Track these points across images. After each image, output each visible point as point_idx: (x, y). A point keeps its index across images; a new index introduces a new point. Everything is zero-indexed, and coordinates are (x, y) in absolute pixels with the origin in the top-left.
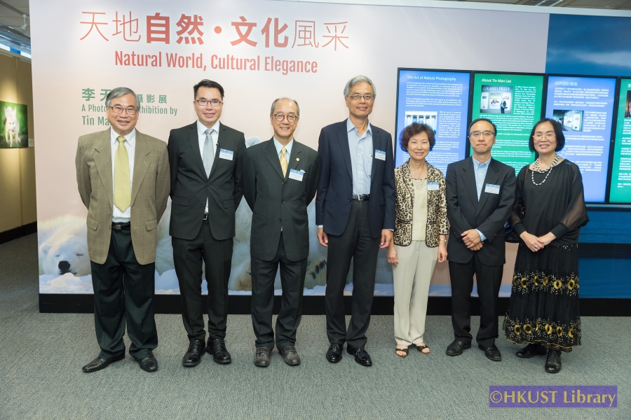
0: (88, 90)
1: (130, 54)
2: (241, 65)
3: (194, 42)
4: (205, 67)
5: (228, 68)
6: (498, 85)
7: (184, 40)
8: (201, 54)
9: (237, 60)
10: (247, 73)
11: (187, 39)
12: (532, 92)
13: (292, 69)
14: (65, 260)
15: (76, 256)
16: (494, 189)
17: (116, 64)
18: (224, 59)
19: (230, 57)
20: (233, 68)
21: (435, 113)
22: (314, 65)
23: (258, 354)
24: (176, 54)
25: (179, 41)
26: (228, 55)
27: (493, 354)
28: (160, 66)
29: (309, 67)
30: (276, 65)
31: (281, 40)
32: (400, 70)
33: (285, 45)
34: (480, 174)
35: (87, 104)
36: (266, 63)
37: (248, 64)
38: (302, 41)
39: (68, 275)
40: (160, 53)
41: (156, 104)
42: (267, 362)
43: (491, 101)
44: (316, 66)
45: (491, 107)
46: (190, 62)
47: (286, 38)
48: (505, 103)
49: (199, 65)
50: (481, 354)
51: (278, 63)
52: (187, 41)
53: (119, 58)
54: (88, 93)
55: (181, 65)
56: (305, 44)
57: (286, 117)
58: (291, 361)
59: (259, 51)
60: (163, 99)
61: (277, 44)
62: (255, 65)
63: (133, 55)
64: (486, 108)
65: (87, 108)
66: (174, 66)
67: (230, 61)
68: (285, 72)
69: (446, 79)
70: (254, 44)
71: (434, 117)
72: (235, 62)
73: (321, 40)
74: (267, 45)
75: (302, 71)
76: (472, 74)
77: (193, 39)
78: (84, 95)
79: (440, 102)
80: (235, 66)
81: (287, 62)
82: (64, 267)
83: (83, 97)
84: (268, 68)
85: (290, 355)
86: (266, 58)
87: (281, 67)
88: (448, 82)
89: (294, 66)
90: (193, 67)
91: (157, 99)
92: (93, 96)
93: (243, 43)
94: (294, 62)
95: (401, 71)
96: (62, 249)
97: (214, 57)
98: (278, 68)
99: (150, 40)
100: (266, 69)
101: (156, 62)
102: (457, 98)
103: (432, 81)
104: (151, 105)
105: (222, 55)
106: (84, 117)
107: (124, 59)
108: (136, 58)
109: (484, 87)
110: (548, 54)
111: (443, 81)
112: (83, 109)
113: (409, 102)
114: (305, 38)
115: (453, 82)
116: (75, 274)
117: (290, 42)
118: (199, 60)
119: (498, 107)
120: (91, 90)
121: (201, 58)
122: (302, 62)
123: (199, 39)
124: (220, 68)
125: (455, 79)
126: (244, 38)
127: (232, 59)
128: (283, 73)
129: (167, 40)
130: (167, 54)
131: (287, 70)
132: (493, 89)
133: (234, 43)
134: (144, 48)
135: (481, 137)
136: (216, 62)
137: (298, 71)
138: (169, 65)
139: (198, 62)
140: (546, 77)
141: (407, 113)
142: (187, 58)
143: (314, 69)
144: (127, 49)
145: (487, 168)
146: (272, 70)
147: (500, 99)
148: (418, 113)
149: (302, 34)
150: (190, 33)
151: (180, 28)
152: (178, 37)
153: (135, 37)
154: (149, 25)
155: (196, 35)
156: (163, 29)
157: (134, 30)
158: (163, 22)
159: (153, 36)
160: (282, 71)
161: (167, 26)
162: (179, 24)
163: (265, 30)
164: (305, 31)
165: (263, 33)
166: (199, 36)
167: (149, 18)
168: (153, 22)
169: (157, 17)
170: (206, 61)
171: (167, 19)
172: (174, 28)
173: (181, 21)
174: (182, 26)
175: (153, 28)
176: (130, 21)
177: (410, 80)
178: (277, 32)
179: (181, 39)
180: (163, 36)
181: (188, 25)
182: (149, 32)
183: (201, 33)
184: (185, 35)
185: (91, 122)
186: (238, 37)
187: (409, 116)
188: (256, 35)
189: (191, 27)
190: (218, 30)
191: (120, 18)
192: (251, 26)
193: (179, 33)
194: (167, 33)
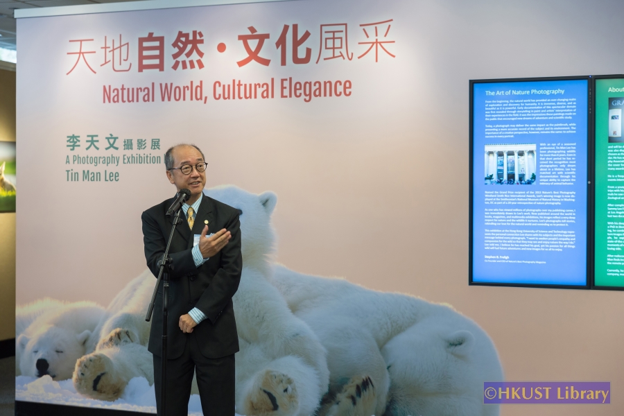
0: (73, 137)
1: (120, 88)
2: (250, 92)
3: (192, 66)
4: (206, 98)
5: (234, 98)
7: (180, 65)
8: (201, 82)
9: (245, 85)
10: (258, 103)
11: (184, 63)
13: (317, 93)
14: (44, 358)
15: (55, 353)
17: (104, 102)
18: (229, 86)
19: (237, 83)
20: (240, 98)
21: (533, 147)
22: (348, 85)
24: (172, 84)
25: (175, 67)
26: (234, 81)
28: (153, 100)
29: (340, 89)
30: (296, 89)
31: (302, 54)
32: (472, 83)
33: (306, 60)
35: (71, 154)
36: (283, 88)
37: (260, 91)
38: (329, 53)
39: (47, 378)
40: (153, 84)
41: (148, 150)
44: (350, 87)
46: (188, 93)
47: (309, 51)
49: (199, 97)
51: (298, 86)
52: (185, 67)
53: (107, 94)
54: (73, 141)
55: (177, 97)
56: (334, 57)
57: (194, 167)
59: (274, 72)
60: (156, 144)
61: (296, 60)
62: (268, 92)
64: (619, 134)
65: (71, 159)
66: (169, 99)
67: (236, 88)
68: (307, 98)
69: (547, 92)
70: (266, 62)
71: (531, 152)
72: (242, 88)
73: (356, 50)
74: (284, 63)
75: (331, 95)
76: (592, 81)
77: (191, 62)
78: (69, 144)
79: (540, 129)
80: (242, 95)
81: (310, 83)
82: (43, 367)
83: (68, 146)
84: (284, 95)
86: (283, 80)
87: (302, 91)
88: (552, 96)
89: (320, 88)
90: (192, 99)
91: (149, 144)
92: (78, 143)
93: (253, 61)
94: (320, 83)
95: (476, 86)
96: (41, 343)
97: (217, 85)
98: (298, 92)
99: (142, 67)
100: (283, 96)
101: (149, 96)
102: (568, 121)
103: (525, 97)
104: (141, 152)
105: (227, 81)
106: (68, 171)
107: (112, 95)
108: (125, 92)
109: (613, 101)
111: (544, 96)
112: (68, 162)
113: (490, 131)
114: (334, 48)
115: (559, 96)
116: (54, 377)
117: (314, 56)
118: (199, 89)
120: (76, 137)
121: (201, 87)
122: (330, 82)
123: (199, 62)
124: (225, 98)
125: (563, 92)
126: (253, 55)
127: (239, 85)
128: (305, 100)
129: (161, 67)
130: (161, 85)
131: (310, 95)
133: (241, 64)
134: (136, 79)
136: (219, 90)
137: (325, 95)
138: (163, 99)
139: (196, 92)
141: (488, 148)
142: (184, 88)
143: (348, 91)
144: (116, 81)
146: (290, 96)
148: (505, 148)
149: (330, 43)
150: (188, 55)
151: (176, 50)
152: (174, 62)
153: (125, 65)
154: (141, 49)
155: (195, 57)
156: (157, 52)
157: (124, 56)
158: (157, 44)
159: (145, 62)
160: (303, 96)
161: (161, 48)
162: (175, 45)
163: (281, 42)
164: (334, 38)
165: (278, 47)
166: (199, 58)
167: (141, 40)
168: (145, 44)
169: (151, 38)
170: (208, 91)
171: (161, 39)
172: (169, 50)
173: (178, 40)
174: (179, 47)
175: (145, 53)
176: (120, 47)
177: (491, 98)
178: (296, 43)
179: (177, 63)
180: (157, 62)
181: (185, 45)
182: (141, 58)
183: (201, 54)
184: (182, 58)
185: (75, 177)
186: (246, 55)
187: (491, 153)
188: (269, 50)
189: (189, 46)
190: (222, 48)
191: (109, 44)
192: (262, 38)
193: (175, 56)
194: (161, 57)
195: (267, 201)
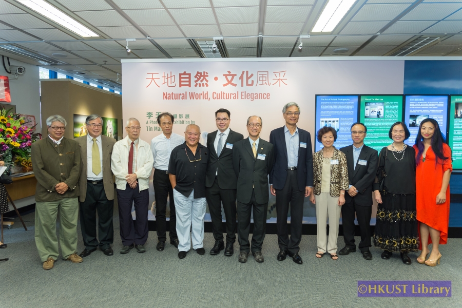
1: (171, 93)
2: (228, 97)
3: (203, 86)
4: (209, 98)
5: (221, 99)
6: (375, 102)
8: (207, 92)
11: (200, 84)
12: (396, 105)
13: (256, 98)
16: (363, 163)
17: (164, 99)
18: (219, 94)
19: (223, 93)
20: (224, 99)
21: (338, 119)
22: (268, 95)
23: (241, 255)
24: (194, 93)
25: (196, 86)
26: (221, 92)
27: (368, 256)
28: (186, 99)
29: (265, 96)
30: (247, 96)
31: (250, 82)
32: (316, 95)
33: (252, 85)
34: (356, 154)
35: (149, 120)
36: (242, 95)
37: (232, 96)
38: (261, 83)
40: (186, 92)
41: (184, 119)
42: (245, 260)
43: (371, 111)
45: (371, 115)
46: (202, 96)
47: (253, 81)
48: (379, 112)
49: (206, 98)
50: (361, 255)
52: (200, 86)
53: (165, 96)
54: (150, 115)
55: (197, 98)
56: (263, 84)
57: (255, 125)
58: (258, 259)
59: (239, 89)
60: (187, 116)
61: (248, 85)
62: (236, 97)
63: (172, 94)
64: (368, 115)
65: (149, 122)
66: (193, 98)
67: (222, 95)
70: (235, 85)
71: (337, 121)
72: (225, 95)
73: (272, 82)
74: (242, 85)
75: (261, 99)
76: (359, 96)
77: (203, 84)
78: (147, 116)
79: (340, 113)
80: (225, 97)
81: (253, 94)
85: (258, 256)
86: (242, 92)
87: (250, 97)
88: (345, 101)
89: (257, 96)
90: (203, 99)
91: (184, 116)
92: (152, 116)
93: (230, 85)
94: (257, 94)
95: (318, 97)
97: (214, 93)
99: (181, 86)
100: (242, 98)
101: (184, 97)
102: (351, 110)
103: (336, 101)
104: (181, 120)
105: (218, 92)
107: (168, 96)
108: (174, 95)
109: (366, 104)
110: (405, 83)
111: (342, 101)
112: (147, 123)
113: (322, 113)
114: (263, 81)
117: (255, 83)
119: (375, 114)
120: (151, 113)
121: (207, 94)
122: (261, 94)
123: (206, 84)
124: (217, 99)
125: (349, 100)
126: (230, 82)
127: (224, 94)
129: (189, 85)
130: (190, 93)
131: (253, 98)
132: (372, 104)
133: (224, 85)
134: (178, 90)
135: (357, 135)
136: (215, 96)
137: (259, 99)
138: (191, 99)
139: (205, 96)
140: (404, 96)
141: (321, 119)
142: (200, 94)
143: (268, 97)
144: (169, 91)
145: (360, 151)
146: (245, 99)
147: (377, 110)
148: (328, 120)
149: (261, 79)
150: (201, 81)
151: (196, 79)
152: (195, 84)
153: (173, 84)
154: (180, 78)
155: (204, 82)
156: (188, 80)
157: (173, 81)
158: (188, 76)
159: (182, 83)
160: (250, 99)
161: (189, 78)
162: (196, 77)
163: (241, 77)
164: (263, 77)
165: (240, 79)
166: (206, 82)
167: (180, 75)
168: (182, 76)
169: (185, 73)
170: (210, 96)
171: (189, 74)
172: (193, 79)
173: (197, 75)
174: (197, 78)
175: (182, 80)
176: (171, 77)
177: (323, 101)
178: (248, 78)
179: (197, 84)
180: (188, 83)
181: (200, 77)
182: (180, 82)
183: (207, 81)
184: (199, 82)
185: (151, 129)
186: (227, 82)
187: (323, 121)
188: (236, 80)
189: (202, 78)
190: (216, 79)
191: (166, 75)
192: (233, 76)
193: (196, 81)
194: (189, 81)
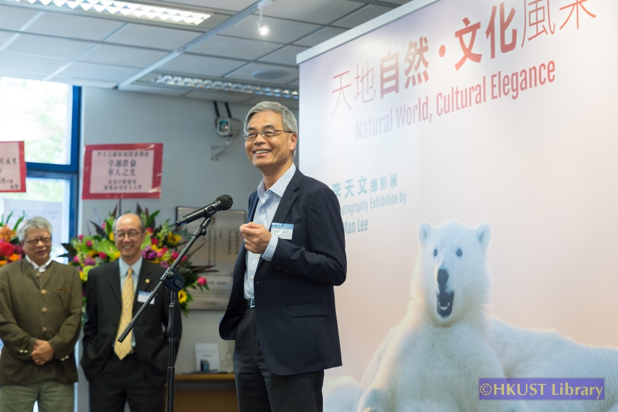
0: (336, 185)
1: (367, 121)
2: (466, 99)
3: (420, 80)
4: (431, 115)
5: (453, 110)
7: (411, 82)
8: (427, 97)
9: (462, 92)
10: (473, 110)
11: (413, 78)
13: (524, 85)
17: (357, 140)
18: (449, 95)
19: (455, 91)
20: (458, 108)
22: (551, 67)
24: (405, 106)
25: (407, 85)
26: (453, 89)
28: (391, 129)
29: (544, 73)
30: (504, 85)
31: (508, 38)
33: (511, 47)
36: (493, 86)
37: (474, 95)
38: (534, 30)
40: (391, 109)
41: (388, 189)
44: (553, 70)
46: (417, 113)
47: (514, 34)
49: (425, 116)
51: (506, 81)
52: (414, 82)
53: (359, 130)
54: (336, 189)
55: (409, 121)
56: (538, 34)
60: (394, 180)
61: (504, 48)
62: (481, 96)
66: (403, 124)
67: (455, 96)
68: (515, 94)
70: (478, 58)
72: (459, 96)
74: (493, 54)
75: (536, 84)
77: (419, 76)
81: (517, 74)
84: (495, 95)
86: (493, 77)
87: (510, 86)
89: (525, 78)
90: (420, 120)
91: (389, 181)
92: (339, 191)
93: (468, 61)
94: (525, 72)
97: (440, 97)
98: (506, 89)
99: (382, 93)
100: (493, 97)
101: (388, 125)
104: (384, 192)
105: (447, 91)
107: (362, 130)
108: (372, 124)
114: (537, 22)
117: (519, 38)
118: (425, 105)
120: (338, 184)
121: (427, 103)
122: (535, 68)
123: (425, 74)
124: (446, 112)
126: (468, 53)
127: (457, 92)
128: (513, 97)
129: (397, 88)
130: (397, 108)
131: (517, 89)
133: (458, 66)
134: (379, 107)
136: (441, 104)
137: (531, 86)
138: (398, 126)
139: (423, 111)
142: (414, 108)
143: (551, 75)
144: (365, 114)
146: (500, 96)
150: (417, 68)
151: (408, 65)
152: (406, 79)
153: (371, 94)
155: (422, 68)
156: (394, 72)
157: (370, 84)
159: (385, 86)
160: (511, 93)
161: (397, 66)
162: (407, 59)
163: (490, 30)
165: (488, 36)
166: (424, 69)
167: (382, 63)
168: (385, 67)
169: (389, 57)
170: (432, 106)
171: (397, 57)
172: (403, 67)
173: (409, 52)
175: (385, 76)
176: (368, 73)
178: (503, 28)
179: (409, 80)
180: (394, 83)
181: (414, 56)
183: (426, 64)
184: (412, 72)
186: (462, 54)
188: (481, 45)
190: (442, 50)
191: (360, 73)
192: (474, 29)
193: (407, 72)
194: (397, 76)
195: (482, 235)
